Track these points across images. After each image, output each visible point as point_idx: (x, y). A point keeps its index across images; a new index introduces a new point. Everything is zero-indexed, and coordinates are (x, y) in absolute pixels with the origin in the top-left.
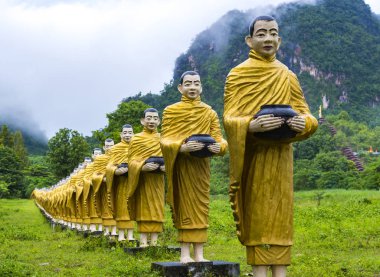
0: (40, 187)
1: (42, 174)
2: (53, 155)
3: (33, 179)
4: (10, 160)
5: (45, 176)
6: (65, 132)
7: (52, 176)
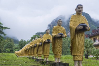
0: (16, 51)
1: (17, 48)
2: (20, 45)
3: (15, 49)
4: (11, 45)
5: (18, 49)
6: (22, 40)
7: (19, 49)
